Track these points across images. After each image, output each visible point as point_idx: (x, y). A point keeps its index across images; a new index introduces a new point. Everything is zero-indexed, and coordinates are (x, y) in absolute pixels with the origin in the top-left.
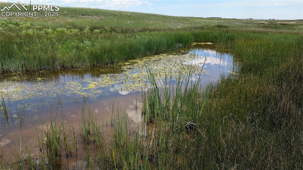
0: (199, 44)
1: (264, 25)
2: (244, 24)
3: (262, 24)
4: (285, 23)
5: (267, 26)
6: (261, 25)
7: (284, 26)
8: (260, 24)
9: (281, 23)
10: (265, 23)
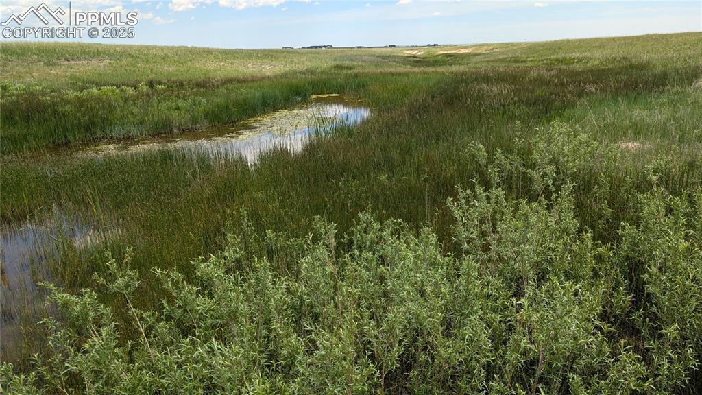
0: (321, 96)
1: (415, 59)
2: (380, 59)
3: (412, 58)
4: (453, 52)
5: (420, 61)
6: (410, 59)
7: (449, 58)
8: (408, 57)
9: (446, 52)
10: (419, 54)
